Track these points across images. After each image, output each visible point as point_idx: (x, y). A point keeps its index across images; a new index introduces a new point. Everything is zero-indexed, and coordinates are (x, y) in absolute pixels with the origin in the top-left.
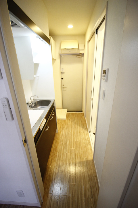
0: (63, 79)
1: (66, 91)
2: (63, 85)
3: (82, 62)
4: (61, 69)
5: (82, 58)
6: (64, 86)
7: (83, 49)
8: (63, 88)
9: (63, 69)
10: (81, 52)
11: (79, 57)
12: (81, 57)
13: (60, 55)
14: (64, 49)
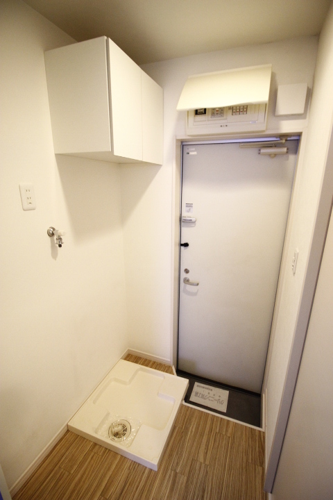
0: (186, 245)
1: (195, 294)
2: (187, 271)
3: (287, 179)
4: (184, 205)
5: (292, 157)
6: (188, 276)
7: (301, 111)
8: (187, 281)
9: (189, 205)
10: (288, 127)
11: (270, 155)
12: (282, 154)
13: (183, 145)
14: (197, 112)
